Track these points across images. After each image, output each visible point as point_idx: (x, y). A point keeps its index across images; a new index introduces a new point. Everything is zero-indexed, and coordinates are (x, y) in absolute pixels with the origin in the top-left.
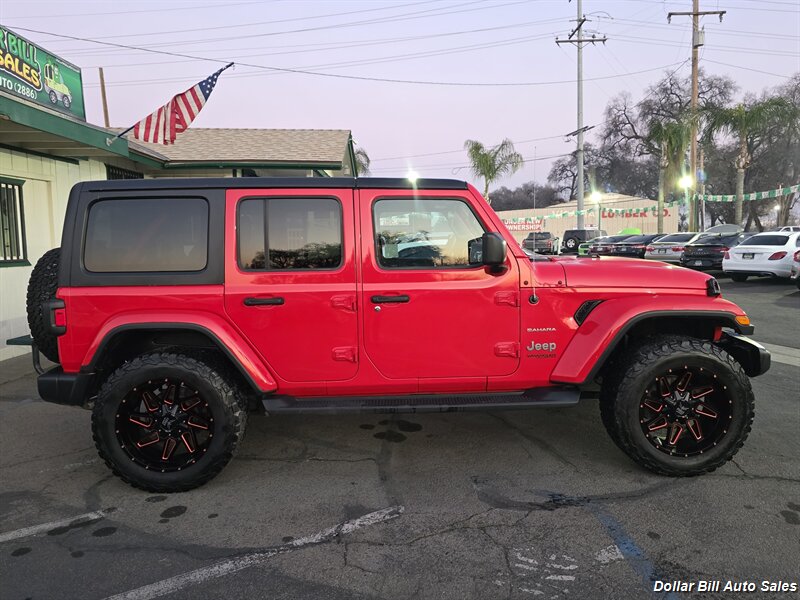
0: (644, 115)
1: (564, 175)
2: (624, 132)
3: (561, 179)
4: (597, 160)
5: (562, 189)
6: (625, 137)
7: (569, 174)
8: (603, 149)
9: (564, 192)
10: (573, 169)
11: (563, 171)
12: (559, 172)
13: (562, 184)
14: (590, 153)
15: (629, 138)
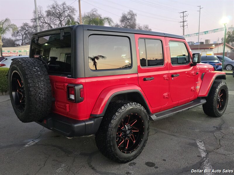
0: (48, 15)
1: (18, 34)
2: (41, 21)
3: (17, 36)
4: (31, 30)
5: (18, 40)
6: (42, 22)
7: (20, 34)
8: (33, 26)
9: (19, 41)
10: (22, 33)
11: (18, 33)
12: (16, 33)
13: (18, 38)
14: (28, 27)
15: (43, 23)
